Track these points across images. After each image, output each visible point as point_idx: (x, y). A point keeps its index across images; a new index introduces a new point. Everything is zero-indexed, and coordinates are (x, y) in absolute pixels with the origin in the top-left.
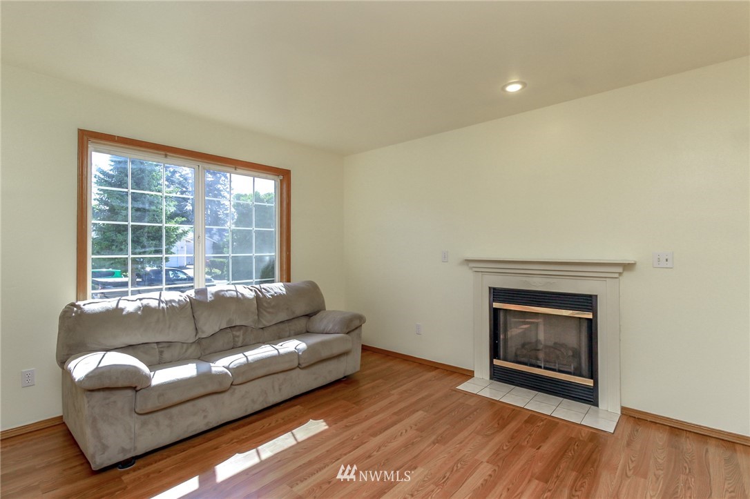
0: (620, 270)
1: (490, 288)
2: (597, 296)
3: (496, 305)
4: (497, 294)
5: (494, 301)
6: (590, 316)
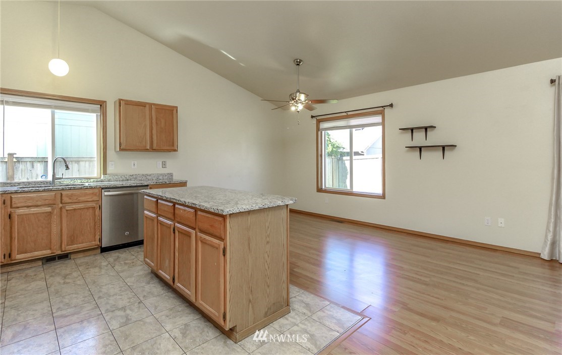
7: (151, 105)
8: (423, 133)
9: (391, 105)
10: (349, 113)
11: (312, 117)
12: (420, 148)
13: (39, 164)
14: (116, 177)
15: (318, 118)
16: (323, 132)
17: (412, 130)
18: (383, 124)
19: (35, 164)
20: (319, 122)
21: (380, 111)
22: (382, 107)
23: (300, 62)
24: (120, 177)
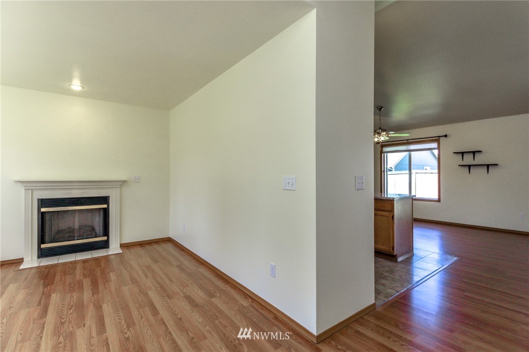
0: (121, 184)
1: (38, 199)
2: (109, 197)
3: (43, 210)
4: (43, 203)
5: (42, 207)
6: (105, 206)
8: (472, 155)
9: (446, 136)
10: (409, 141)
12: (469, 166)
15: (383, 144)
16: (385, 154)
17: (463, 153)
18: (439, 148)
20: (383, 146)
21: (437, 139)
22: (438, 137)
23: (381, 108)
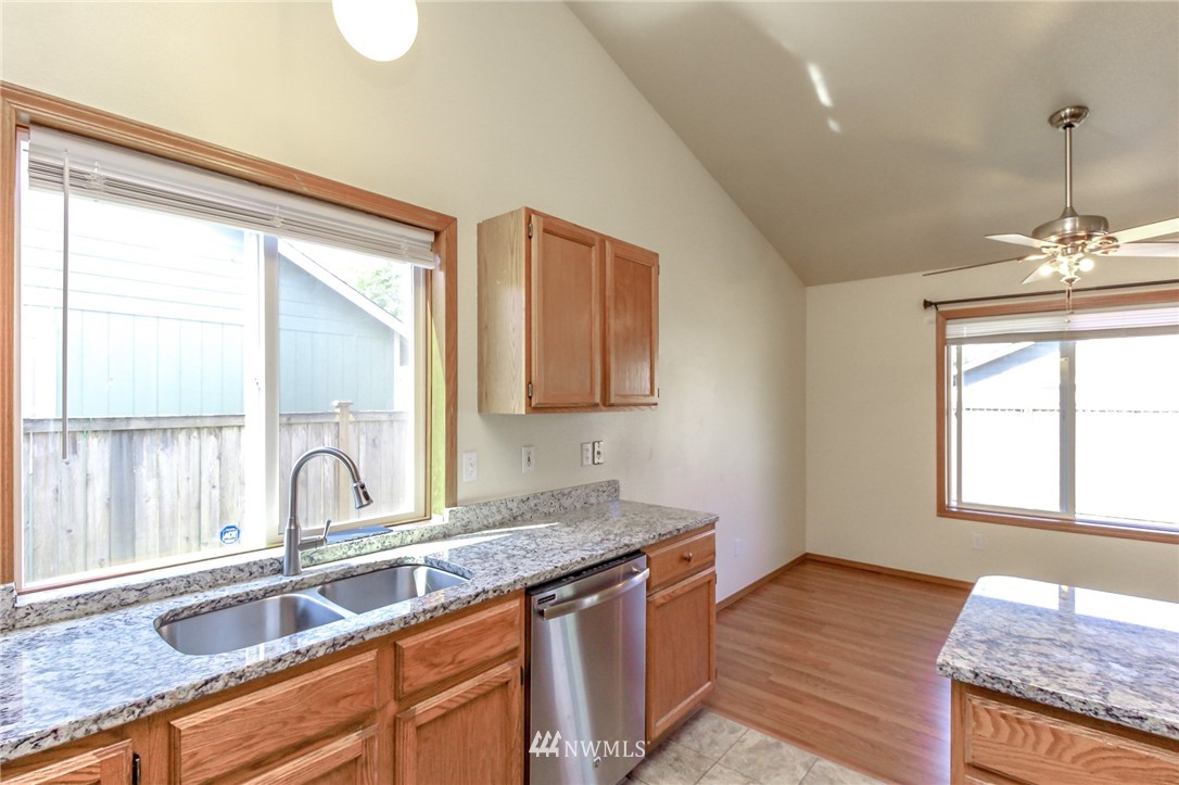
7: (603, 239)
11: (927, 304)
13: (94, 441)
14: (485, 511)
15: (942, 308)
16: (954, 349)
19: (81, 441)
20: (945, 318)
23: (1077, 119)
24: (494, 509)
